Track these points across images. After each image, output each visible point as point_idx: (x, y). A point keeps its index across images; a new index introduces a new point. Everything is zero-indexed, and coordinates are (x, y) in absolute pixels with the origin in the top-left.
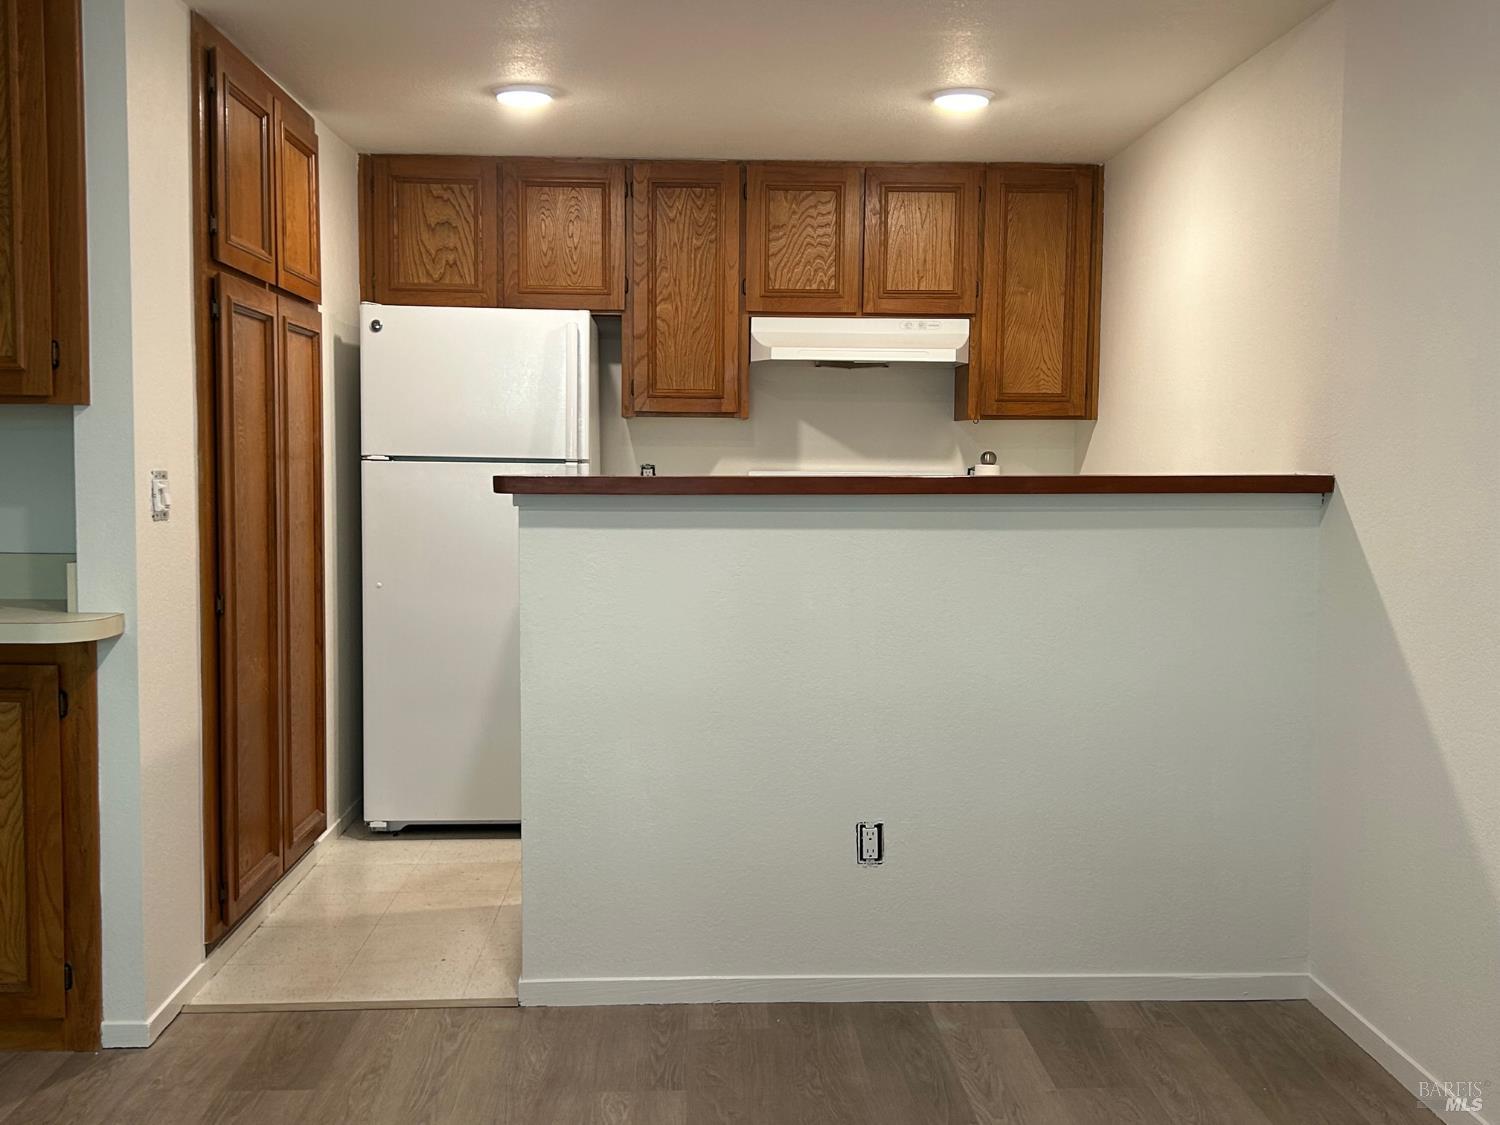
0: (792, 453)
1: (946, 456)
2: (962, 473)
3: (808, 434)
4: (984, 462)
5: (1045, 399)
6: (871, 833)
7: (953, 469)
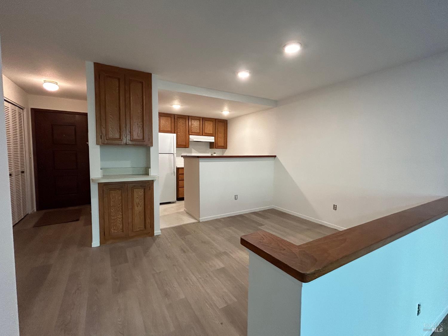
0: (191, 152)
1: (208, 153)
2: (210, 155)
3: (193, 150)
4: (214, 154)
5: (222, 146)
6: (236, 196)
7: (209, 155)
